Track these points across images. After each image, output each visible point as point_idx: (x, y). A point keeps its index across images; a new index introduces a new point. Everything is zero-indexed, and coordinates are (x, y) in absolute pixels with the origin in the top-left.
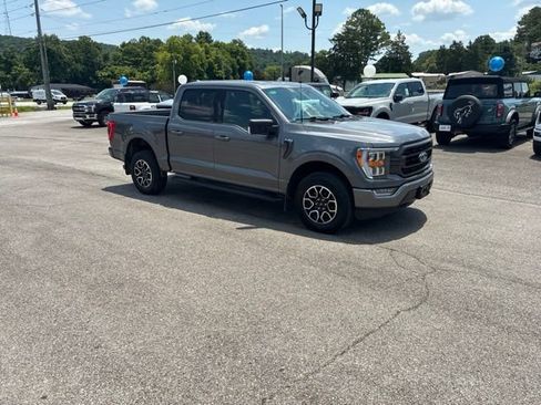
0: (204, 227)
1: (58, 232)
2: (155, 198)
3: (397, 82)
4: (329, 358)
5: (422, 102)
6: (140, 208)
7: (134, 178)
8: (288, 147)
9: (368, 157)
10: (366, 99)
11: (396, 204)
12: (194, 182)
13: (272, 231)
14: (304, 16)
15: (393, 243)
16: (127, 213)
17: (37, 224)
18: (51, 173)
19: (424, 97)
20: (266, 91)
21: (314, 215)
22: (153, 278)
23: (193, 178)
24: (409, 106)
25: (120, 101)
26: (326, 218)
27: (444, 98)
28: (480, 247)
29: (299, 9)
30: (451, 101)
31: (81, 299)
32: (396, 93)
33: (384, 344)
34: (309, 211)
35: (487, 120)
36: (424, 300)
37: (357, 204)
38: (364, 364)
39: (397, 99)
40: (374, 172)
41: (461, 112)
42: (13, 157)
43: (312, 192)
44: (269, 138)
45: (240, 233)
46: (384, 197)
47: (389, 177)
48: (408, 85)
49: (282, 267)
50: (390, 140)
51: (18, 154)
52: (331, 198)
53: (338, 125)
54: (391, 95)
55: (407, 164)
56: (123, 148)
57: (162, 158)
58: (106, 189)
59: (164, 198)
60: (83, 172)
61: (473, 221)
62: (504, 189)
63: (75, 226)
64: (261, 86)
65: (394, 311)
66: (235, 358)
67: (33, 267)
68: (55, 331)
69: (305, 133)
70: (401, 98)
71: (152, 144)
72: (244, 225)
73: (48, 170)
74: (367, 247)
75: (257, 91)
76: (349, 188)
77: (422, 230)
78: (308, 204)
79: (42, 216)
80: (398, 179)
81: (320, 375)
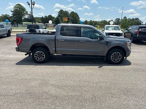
23: (64, 55)
26: (118, 60)
29: (27, 2)
34: (112, 59)
43: (114, 54)
44: (101, 40)
52: (120, 55)
57: (52, 50)
72: (98, 66)
76: (125, 52)
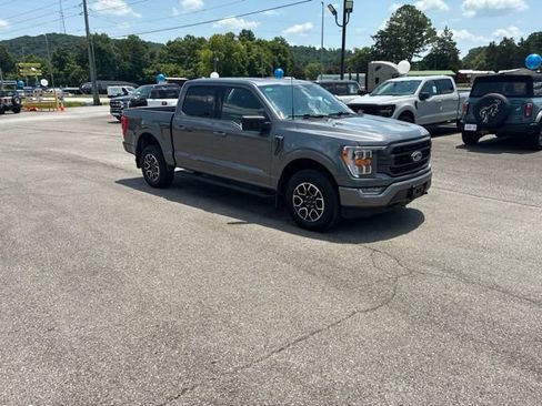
0: (196, 220)
1: (59, 221)
2: (162, 191)
3: (424, 79)
4: (266, 354)
5: (451, 100)
6: (143, 200)
7: (144, 171)
8: (279, 143)
9: (354, 155)
10: (391, 97)
11: (385, 203)
12: (196, 177)
13: (260, 227)
14: (335, 13)
15: (378, 244)
16: (129, 205)
17: (44, 212)
18: (76, 165)
19: (454, 95)
20: (261, 88)
21: (303, 212)
22: (127, 267)
23: (196, 173)
24: (438, 104)
25: (154, 97)
26: (314, 215)
27: (471, 96)
28: (470, 252)
29: (330, 6)
30: (477, 100)
31: (53, 285)
32: (422, 90)
33: (326, 343)
34: (298, 208)
35: (515, 119)
36: (386, 302)
37: (343, 203)
38: (297, 362)
39: (423, 97)
40: (361, 170)
41: (488, 111)
42: (47, 149)
43: (301, 189)
44: (262, 134)
45: (228, 228)
46: (371, 196)
47: (379, 176)
48: (436, 82)
49: (255, 263)
50: (379, 138)
51: (54, 146)
52: (318, 196)
53: (331, 123)
54: (417, 92)
55: (396, 164)
56: (134, 142)
57: (167, 154)
58: (120, 182)
59: (168, 192)
60: (105, 165)
61: (474, 225)
62: (520, 192)
63: (77, 215)
64: (257, 83)
65: (350, 312)
66: (174, 348)
67: (24, 251)
68: (19, 312)
69: (295, 130)
70: (427, 97)
71: (159, 139)
72: (235, 220)
73: (74, 162)
74: (349, 247)
75: (253, 88)
76: (336, 186)
77: (414, 231)
78: (297, 201)
79: (51, 205)
80: (385, 177)
81: (250, 370)
